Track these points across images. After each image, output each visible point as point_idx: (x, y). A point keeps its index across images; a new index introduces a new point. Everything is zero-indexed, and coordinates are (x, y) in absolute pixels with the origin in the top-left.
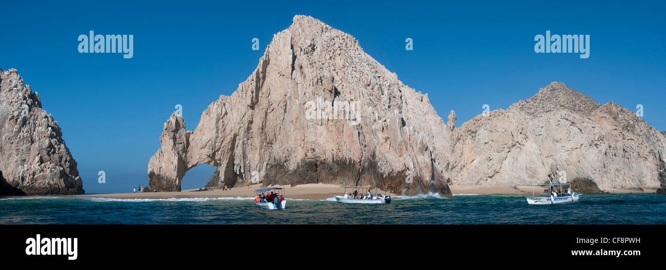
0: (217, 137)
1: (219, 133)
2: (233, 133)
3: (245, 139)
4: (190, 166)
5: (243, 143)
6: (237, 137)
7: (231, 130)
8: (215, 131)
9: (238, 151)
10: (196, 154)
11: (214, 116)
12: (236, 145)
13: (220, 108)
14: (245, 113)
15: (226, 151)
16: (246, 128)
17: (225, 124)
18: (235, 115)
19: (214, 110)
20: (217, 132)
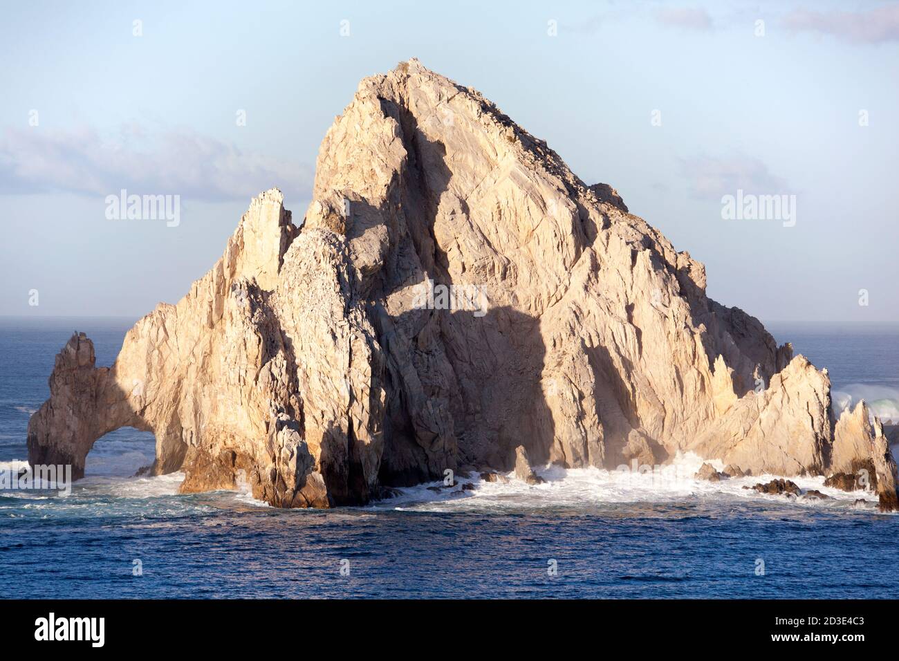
0: (149, 381)
1: (153, 375)
2: (177, 374)
3: (199, 384)
4: (102, 431)
5: (195, 392)
6: (185, 380)
7: (175, 370)
8: (145, 369)
9: (187, 406)
10: (113, 409)
11: (143, 343)
12: (183, 395)
13: (155, 329)
14: (199, 339)
15: (165, 406)
16: (200, 366)
17: (164, 357)
18: (181, 341)
19: (145, 332)
20: (149, 371)
